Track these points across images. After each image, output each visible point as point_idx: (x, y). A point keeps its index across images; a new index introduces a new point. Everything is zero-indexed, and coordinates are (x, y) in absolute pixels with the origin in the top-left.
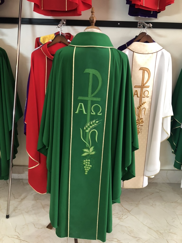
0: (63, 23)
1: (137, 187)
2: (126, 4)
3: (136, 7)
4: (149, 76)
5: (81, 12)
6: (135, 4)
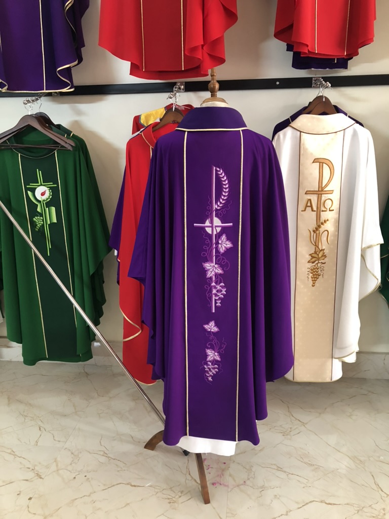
0: (180, 88)
1: (320, 380)
2: (287, 50)
3: (302, 56)
4: (332, 173)
5: (206, 71)
6: (300, 52)
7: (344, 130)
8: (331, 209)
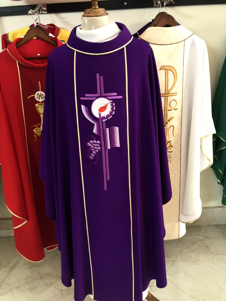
7: (184, 40)
8: (175, 108)
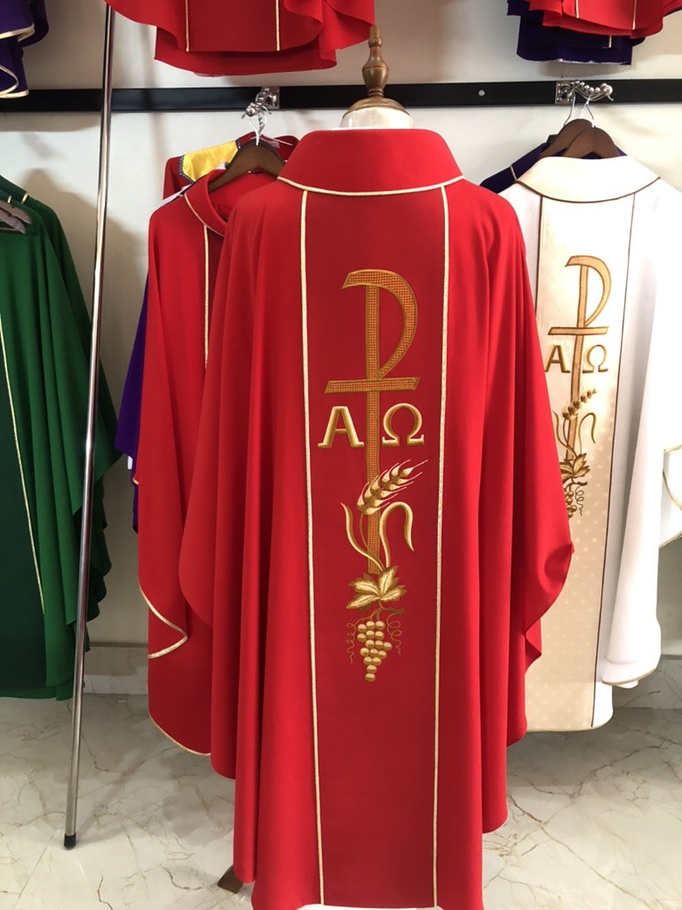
0: (269, 101)
1: (569, 727)
2: (509, 14)
3: (544, 24)
4: (607, 288)
5: (333, 53)
6: (541, 12)
7: (634, 193)
8: (602, 368)
